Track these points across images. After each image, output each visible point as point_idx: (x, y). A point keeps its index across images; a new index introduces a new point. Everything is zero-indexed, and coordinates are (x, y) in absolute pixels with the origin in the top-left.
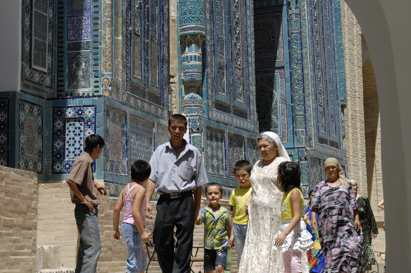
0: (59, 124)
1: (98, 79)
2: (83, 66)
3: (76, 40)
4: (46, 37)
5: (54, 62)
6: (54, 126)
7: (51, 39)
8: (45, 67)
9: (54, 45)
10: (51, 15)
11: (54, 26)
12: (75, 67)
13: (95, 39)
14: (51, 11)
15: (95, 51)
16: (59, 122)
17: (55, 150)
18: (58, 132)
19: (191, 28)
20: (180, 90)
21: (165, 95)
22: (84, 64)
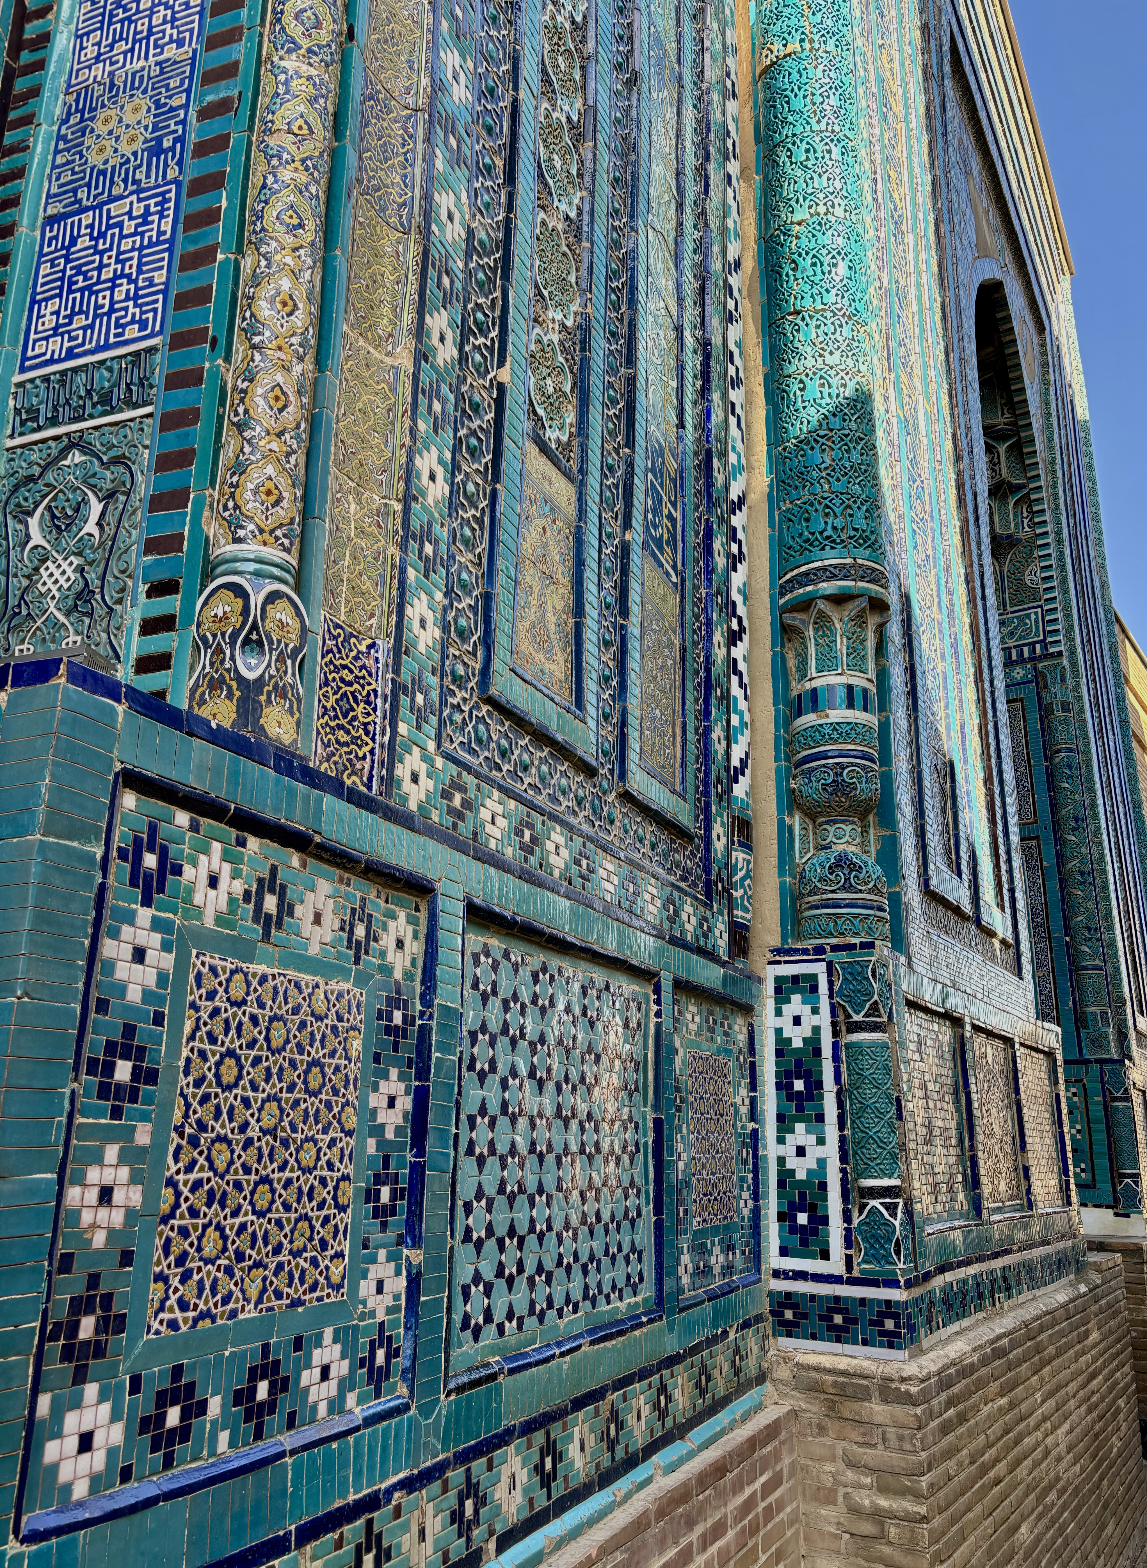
1: (172, 604)
2: (91, 527)
3: (71, 354)
19: (829, 573)
20: (785, 835)
21: (719, 847)
22: (96, 508)
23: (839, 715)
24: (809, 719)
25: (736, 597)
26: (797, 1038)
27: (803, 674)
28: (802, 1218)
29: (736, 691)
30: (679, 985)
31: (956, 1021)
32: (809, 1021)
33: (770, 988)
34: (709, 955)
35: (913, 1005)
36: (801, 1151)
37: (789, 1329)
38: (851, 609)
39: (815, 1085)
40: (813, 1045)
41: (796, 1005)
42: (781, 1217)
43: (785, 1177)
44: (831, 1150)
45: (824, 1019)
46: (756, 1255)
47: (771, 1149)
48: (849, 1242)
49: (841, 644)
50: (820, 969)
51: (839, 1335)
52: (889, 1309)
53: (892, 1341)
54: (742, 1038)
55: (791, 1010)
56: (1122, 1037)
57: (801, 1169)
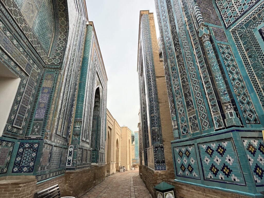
0: (21, 150)
1: (44, 132)
2: (39, 127)
3: (38, 117)
4: (25, 115)
5: (26, 125)
6: (18, 151)
7: (27, 116)
8: (21, 126)
9: (28, 119)
10: (29, 108)
11: (30, 112)
12: (35, 127)
13: (46, 118)
14: (30, 106)
15: (45, 122)
16: (21, 149)
17: (16, 162)
18: (19, 153)
19: (78, 119)
20: (72, 136)
21: (68, 138)
22: (39, 126)
23: (77, 129)
24: (75, 129)
25: (72, 120)
26: (71, 151)
27: (75, 126)
28: (69, 163)
29: (71, 127)
30: (64, 148)
31: (82, 149)
32: (72, 149)
33: (70, 147)
34: (66, 145)
35: (79, 148)
36: (70, 158)
37: (67, 170)
38: (80, 122)
39: (71, 154)
40: (72, 151)
41: (71, 148)
42: (68, 163)
43: (68, 160)
44: (72, 158)
45: (73, 149)
46: (66, 165)
47: (68, 158)
48: (72, 164)
49: (78, 124)
50: (73, 146)
51: (70, 170)
52: (74, 168)
53: (74, 170)
54: (67, 151)
55: (70, 149)
56: (100, 148)
57: (69, 159)
